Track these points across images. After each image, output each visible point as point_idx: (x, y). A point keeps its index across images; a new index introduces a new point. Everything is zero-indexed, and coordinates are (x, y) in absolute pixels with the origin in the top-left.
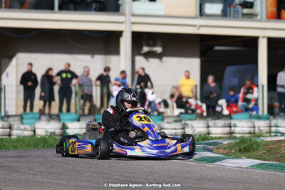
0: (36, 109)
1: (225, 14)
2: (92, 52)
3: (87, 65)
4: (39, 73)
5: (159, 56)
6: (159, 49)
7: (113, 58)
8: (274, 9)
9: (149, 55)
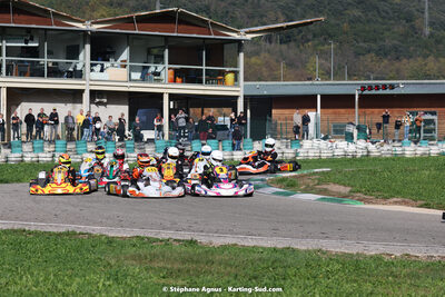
0: (34, 133)
1: (143, 79)
2: (66, 102)
3: (63, 110)
4: (35, 115)
5: (105, 104)
6: (105, 100)
7: (79, 105)
8: (172, 76)
9: (98, 104)
